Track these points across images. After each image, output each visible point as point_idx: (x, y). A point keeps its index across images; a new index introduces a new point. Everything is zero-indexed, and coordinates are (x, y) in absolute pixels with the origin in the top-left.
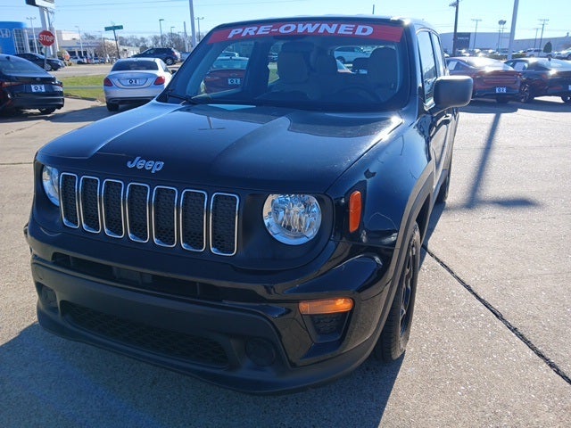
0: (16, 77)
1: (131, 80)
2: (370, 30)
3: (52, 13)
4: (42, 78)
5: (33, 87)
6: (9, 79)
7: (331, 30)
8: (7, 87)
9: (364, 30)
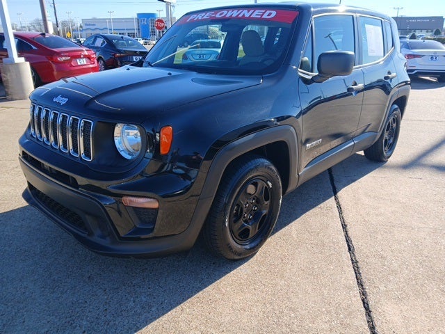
0: (124, 51)
1: (200, 55)
2: (274, 13)
3: (173, 6)
4: (140, 52)
5: (134, 57)
6: (119, 51)
7: (247, 15)
8: (118, 57)
9: (270, 14)
